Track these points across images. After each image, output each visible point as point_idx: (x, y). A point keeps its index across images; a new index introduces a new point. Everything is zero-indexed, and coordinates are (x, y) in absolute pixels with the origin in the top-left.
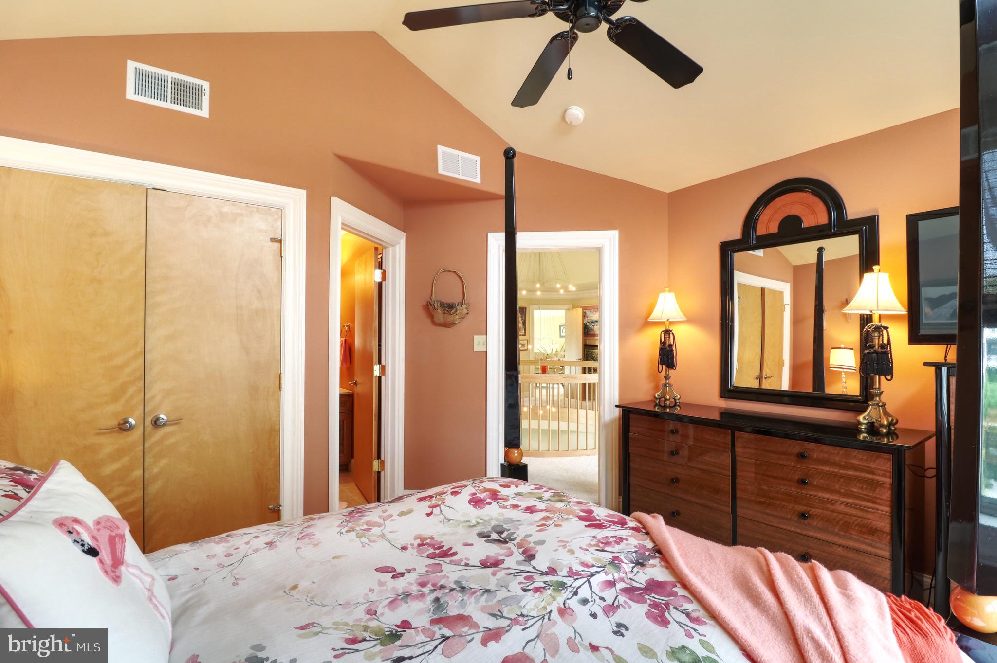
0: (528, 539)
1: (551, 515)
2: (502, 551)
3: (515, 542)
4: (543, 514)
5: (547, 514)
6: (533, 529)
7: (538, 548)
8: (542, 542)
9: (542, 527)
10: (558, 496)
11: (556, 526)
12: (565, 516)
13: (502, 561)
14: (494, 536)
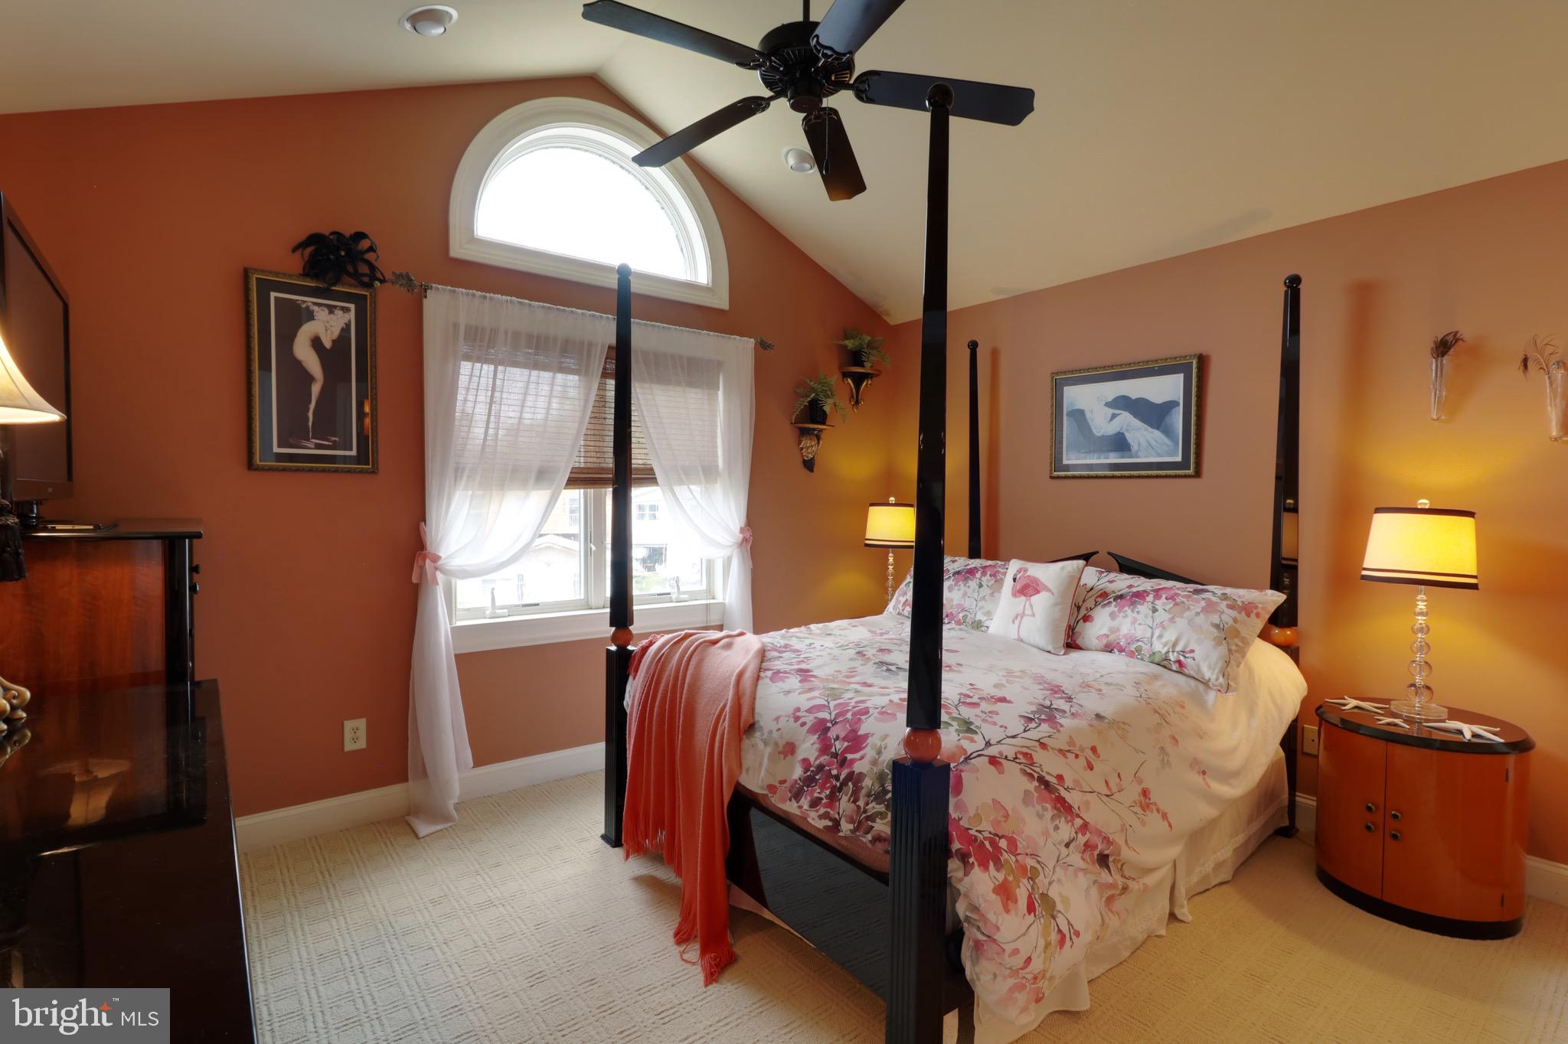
0: (863, 663)
1: (845, 679)
2: (881, 657)
3: (873, 662)
4: (852, 680)
5: (848, 680)
6: (860, 669)
7: (855, 656)
8: (851, 659)
9: (852, 672)
10: (835, 694)
11: (839, 671)
12: (831, 677)
13: (877, 651)
14: (893, 668)
